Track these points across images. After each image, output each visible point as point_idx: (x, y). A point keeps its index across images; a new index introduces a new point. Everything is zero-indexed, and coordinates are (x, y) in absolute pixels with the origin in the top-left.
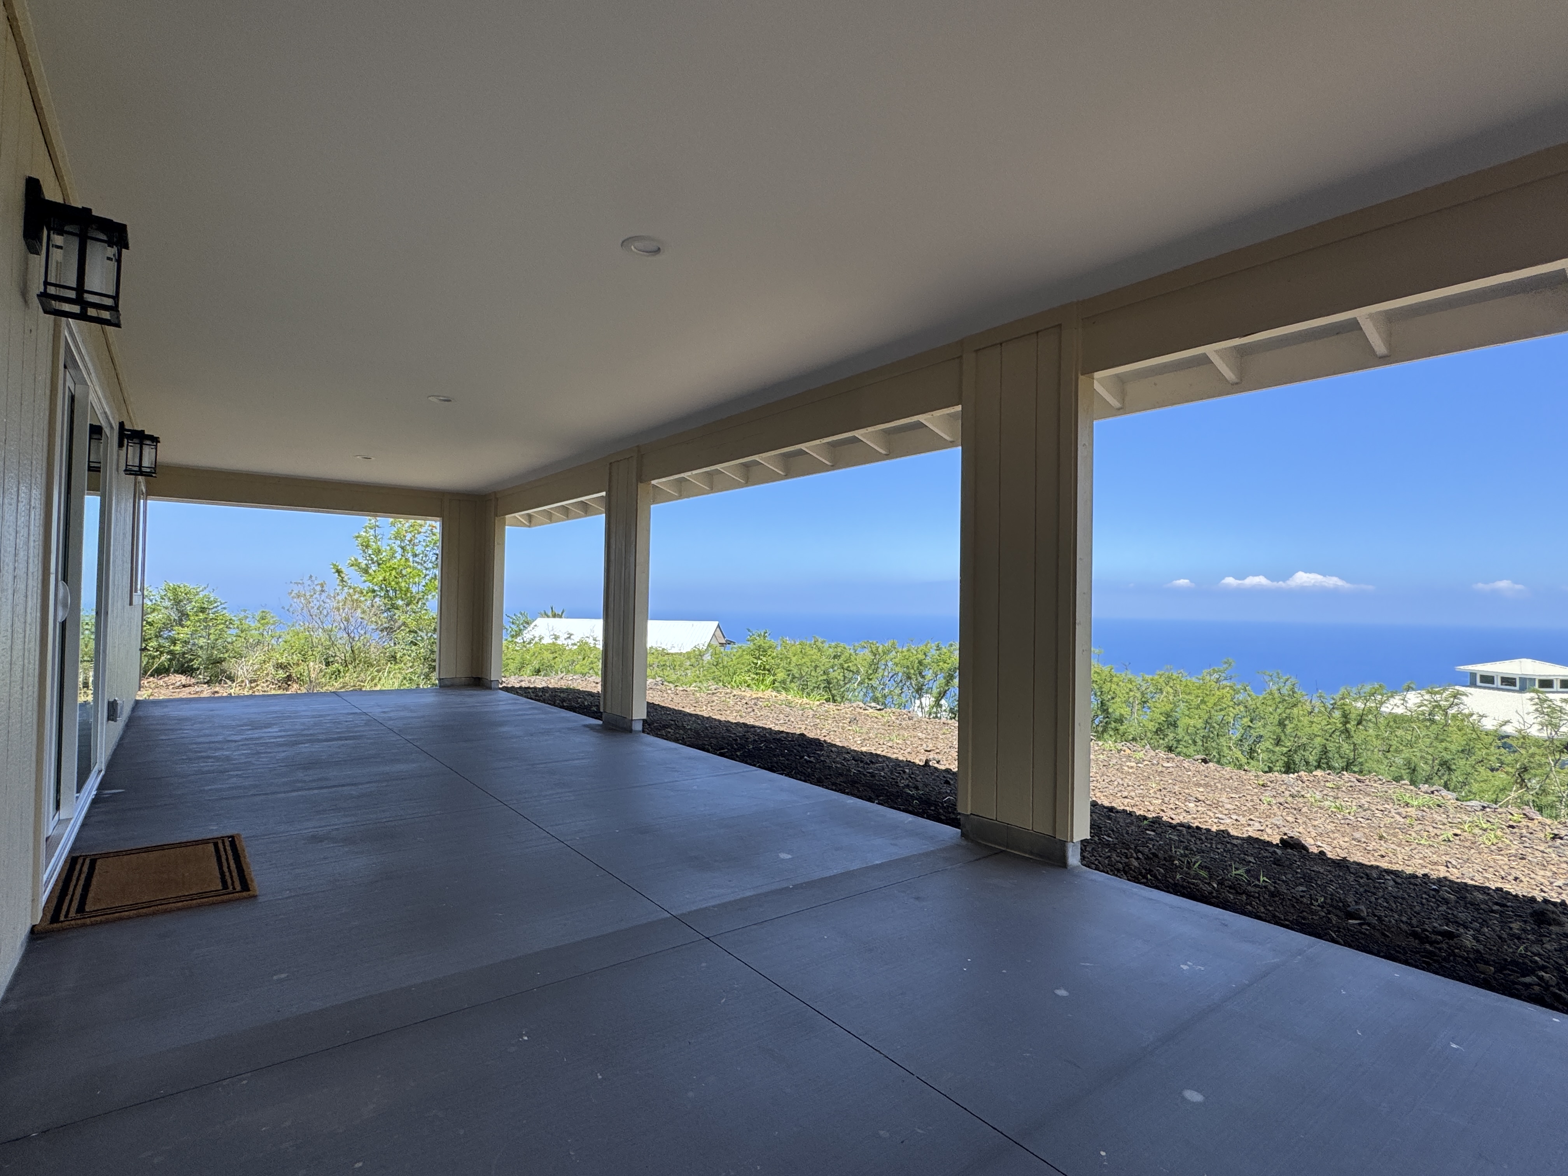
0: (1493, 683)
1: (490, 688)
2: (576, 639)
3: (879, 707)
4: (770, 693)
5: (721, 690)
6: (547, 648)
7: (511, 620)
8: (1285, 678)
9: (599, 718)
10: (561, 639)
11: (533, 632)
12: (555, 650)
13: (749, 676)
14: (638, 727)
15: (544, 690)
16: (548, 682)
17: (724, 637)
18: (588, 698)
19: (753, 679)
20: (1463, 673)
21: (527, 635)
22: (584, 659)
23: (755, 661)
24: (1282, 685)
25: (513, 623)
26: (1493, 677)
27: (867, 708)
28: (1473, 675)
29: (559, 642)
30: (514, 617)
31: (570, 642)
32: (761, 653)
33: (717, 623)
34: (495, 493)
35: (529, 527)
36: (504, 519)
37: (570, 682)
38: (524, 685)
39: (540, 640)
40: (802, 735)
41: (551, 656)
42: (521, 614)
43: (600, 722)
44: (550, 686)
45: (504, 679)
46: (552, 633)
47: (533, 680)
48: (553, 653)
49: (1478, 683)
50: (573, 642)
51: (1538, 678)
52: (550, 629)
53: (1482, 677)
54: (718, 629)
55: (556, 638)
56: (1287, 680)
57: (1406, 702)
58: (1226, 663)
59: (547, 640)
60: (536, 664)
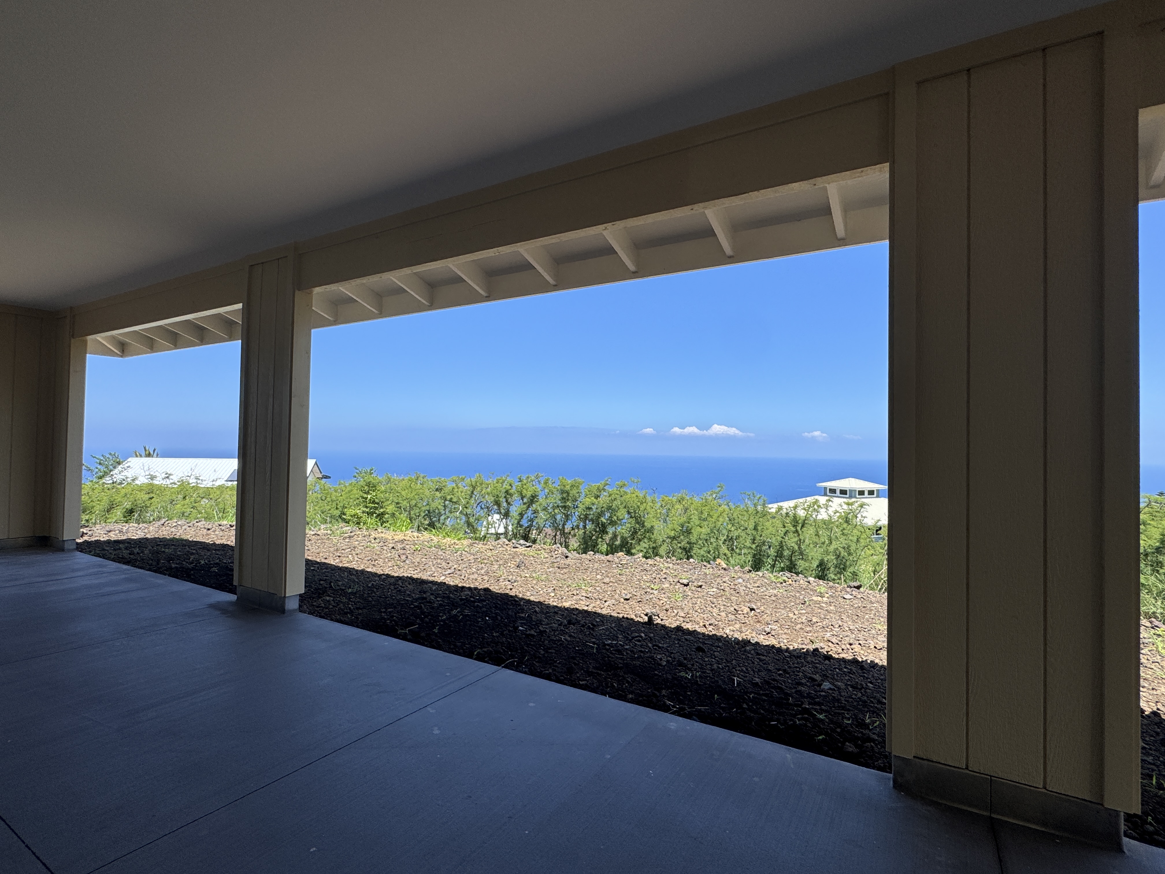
0: (836, 493)
1: (62, 550)
2: (175, 478)
3: (528, 544)
4: (411, 534)
5: (357, 533)
6: (140, 488)
7: (98, 461)
8: (758, 496)
9: (232, 590)
10: (158, 479)
11: (125, 473)
12: (151, 490)
13: (360, 509)
14: (292, 605)
15: (142, 543)
16: (146, 531)
17: (321, 473)
18: (203, 554)
19: (363, 512)
20: (820, 488)
21: (117, 474)
22: (184, 498)
23: (365, 496)
24: (756, 501)
25: (100, 464)
26: (835, 490)
27: (518, 546)
28: (825, 488)
29: (156, 482)
30: (102, 458)
31: (168, 482)
32: (371, 488)
33: (315, 460)
34: (71, 308)
35: (122, 356)
36: (85, 343)
37: (173, 529)
38: (113, 537)
39: (133, 480)
40: (487, 590)
41: (147, 496)
42: (110, 454)
43: (233, 597)
44: (148, 536)
45: (85, 530)
46: (147, 473)
47: (125, 529)
48: (149, 493)
49: (828, 494)
50: (172, 481)
51: (858, 490)
52: (146, 468)
53: (830, 490)
54: (316, 466)
55: (152, 478)
56: (760, 497)
57: (828, 510)
58: (719, 487)
59: (142, 480)
60: (128, 505)
